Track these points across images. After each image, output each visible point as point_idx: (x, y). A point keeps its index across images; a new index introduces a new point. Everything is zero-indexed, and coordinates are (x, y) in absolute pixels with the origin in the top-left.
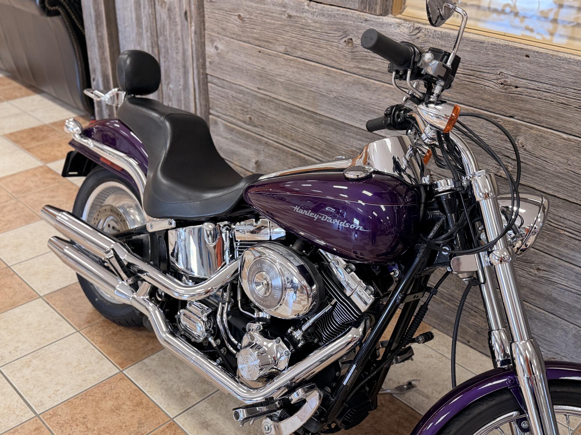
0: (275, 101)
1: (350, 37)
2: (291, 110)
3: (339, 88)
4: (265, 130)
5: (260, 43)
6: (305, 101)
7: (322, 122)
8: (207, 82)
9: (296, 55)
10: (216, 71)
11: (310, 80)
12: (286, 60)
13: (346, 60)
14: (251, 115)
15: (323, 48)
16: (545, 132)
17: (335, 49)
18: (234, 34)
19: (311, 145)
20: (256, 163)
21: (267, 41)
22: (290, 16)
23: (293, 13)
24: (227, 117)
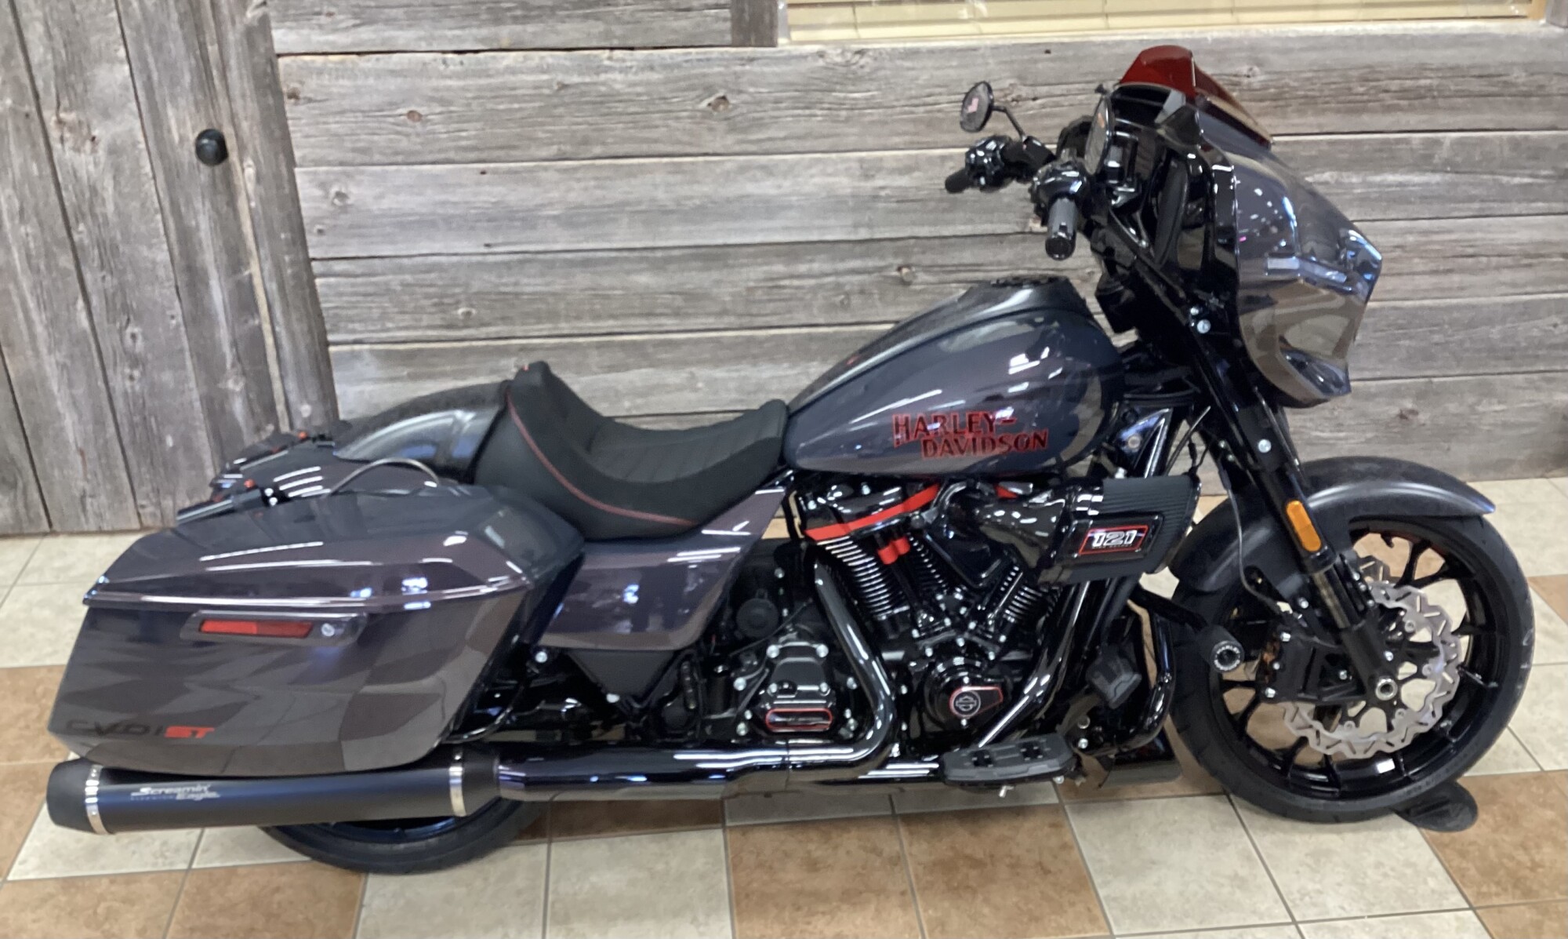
0: (541, 256)
1: (721, 94)
2: (586, 264)
3: (706, 190)
4: (513, 324)
5: (484, 155)
6: (625, 234)
7: (668, 261)
8: (312, 277)
9: (590, 155)
10: (343, 244)
11: (629, 193)
12: (566, 170)
13: (715, 136)
14: (472, 306)
15: (657, 127)
17: (687, 124)
18: (397, 153)
19: (647, 311)
22: (564, 86)
23: (575, 79)
24: (391, 334)
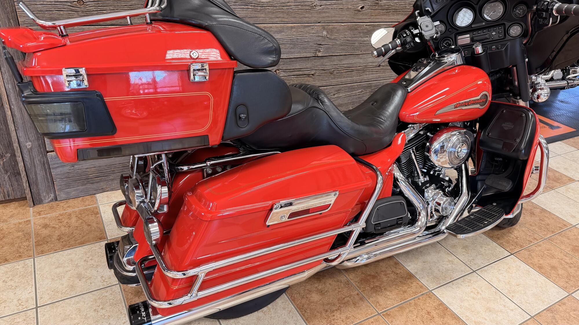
16: (335, 25)
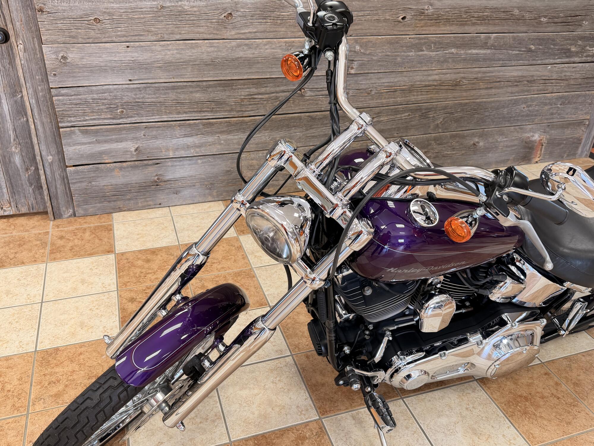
0: (154, 85)
1: (229, 12)
2: (173, 88)
3: (223, 54)
4: (143, 117)
5: (128, 39)
6: (190, 75)
7: (209, 87)
9: (174, 39)
10: (65, 81)
11: (191, 56)
12: (164, 46)
13: (227, 31)
14: (124, 108)
15: (203, 26)
16: (370, 39)
17: (215, 25)
18: (88, 38)
19: (199, 110)
20: (136, 150)
21: (136, 35)
22: (163, 8)
23: (168, 4)
24: (88, 122)
